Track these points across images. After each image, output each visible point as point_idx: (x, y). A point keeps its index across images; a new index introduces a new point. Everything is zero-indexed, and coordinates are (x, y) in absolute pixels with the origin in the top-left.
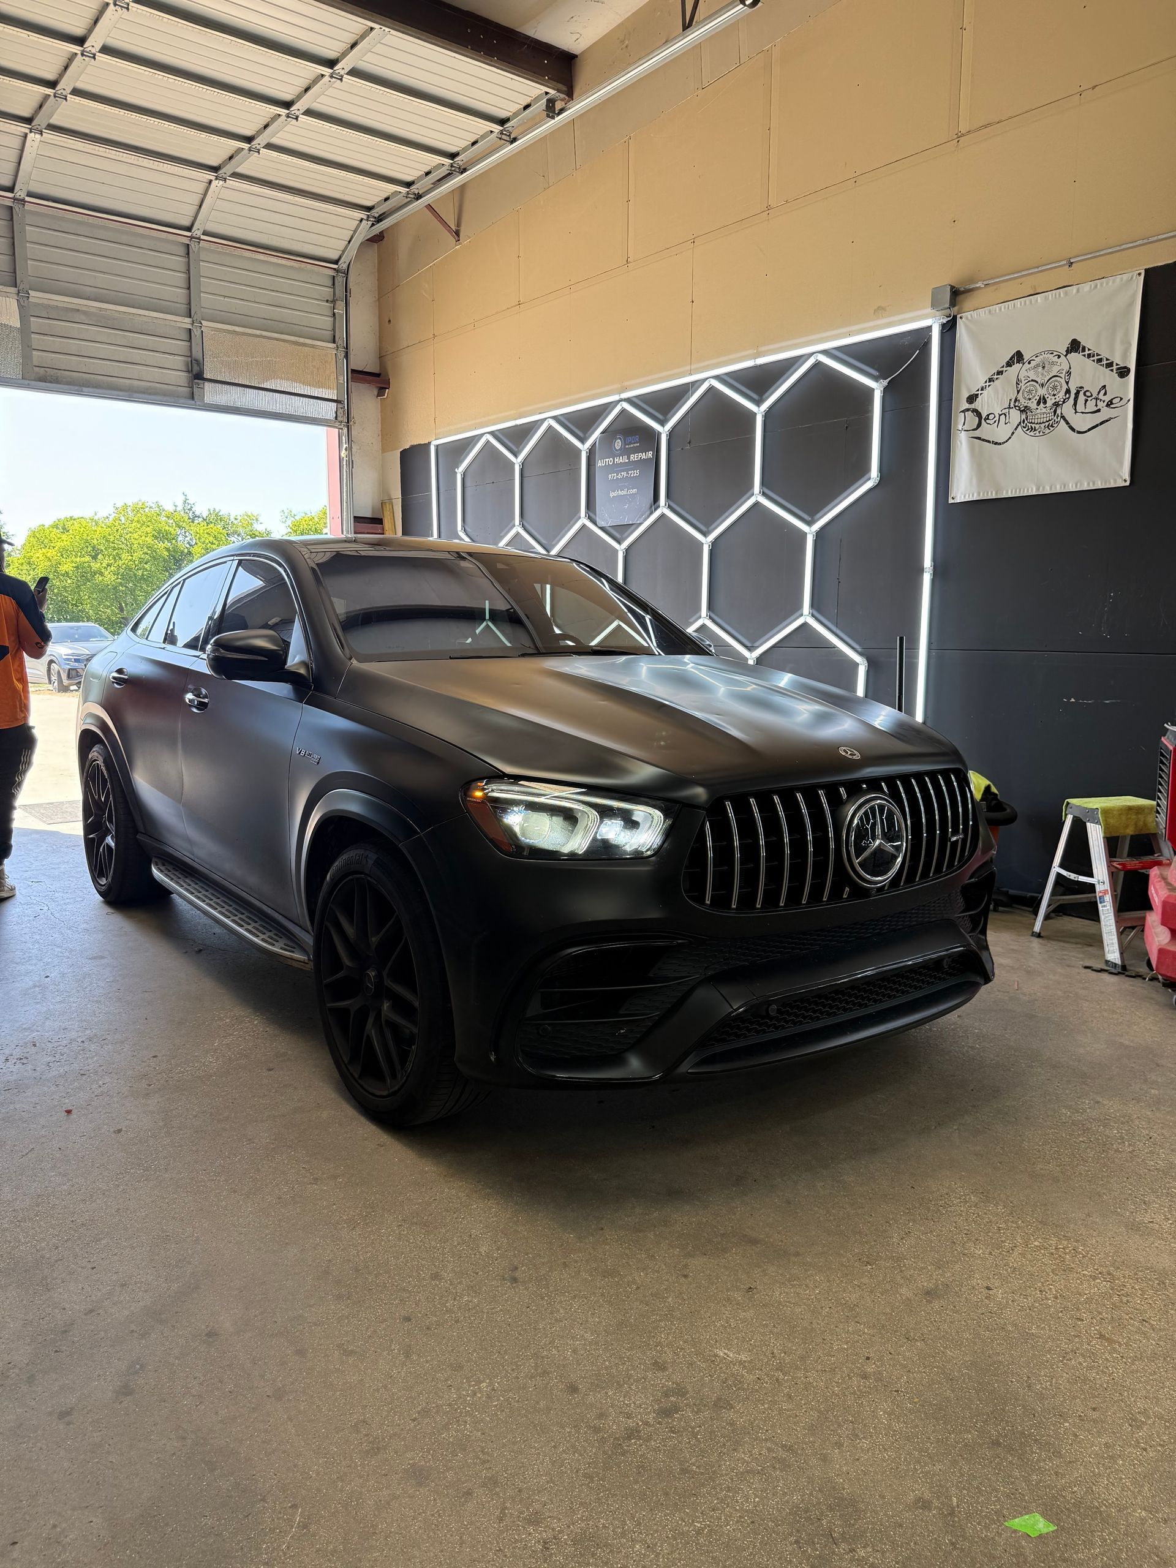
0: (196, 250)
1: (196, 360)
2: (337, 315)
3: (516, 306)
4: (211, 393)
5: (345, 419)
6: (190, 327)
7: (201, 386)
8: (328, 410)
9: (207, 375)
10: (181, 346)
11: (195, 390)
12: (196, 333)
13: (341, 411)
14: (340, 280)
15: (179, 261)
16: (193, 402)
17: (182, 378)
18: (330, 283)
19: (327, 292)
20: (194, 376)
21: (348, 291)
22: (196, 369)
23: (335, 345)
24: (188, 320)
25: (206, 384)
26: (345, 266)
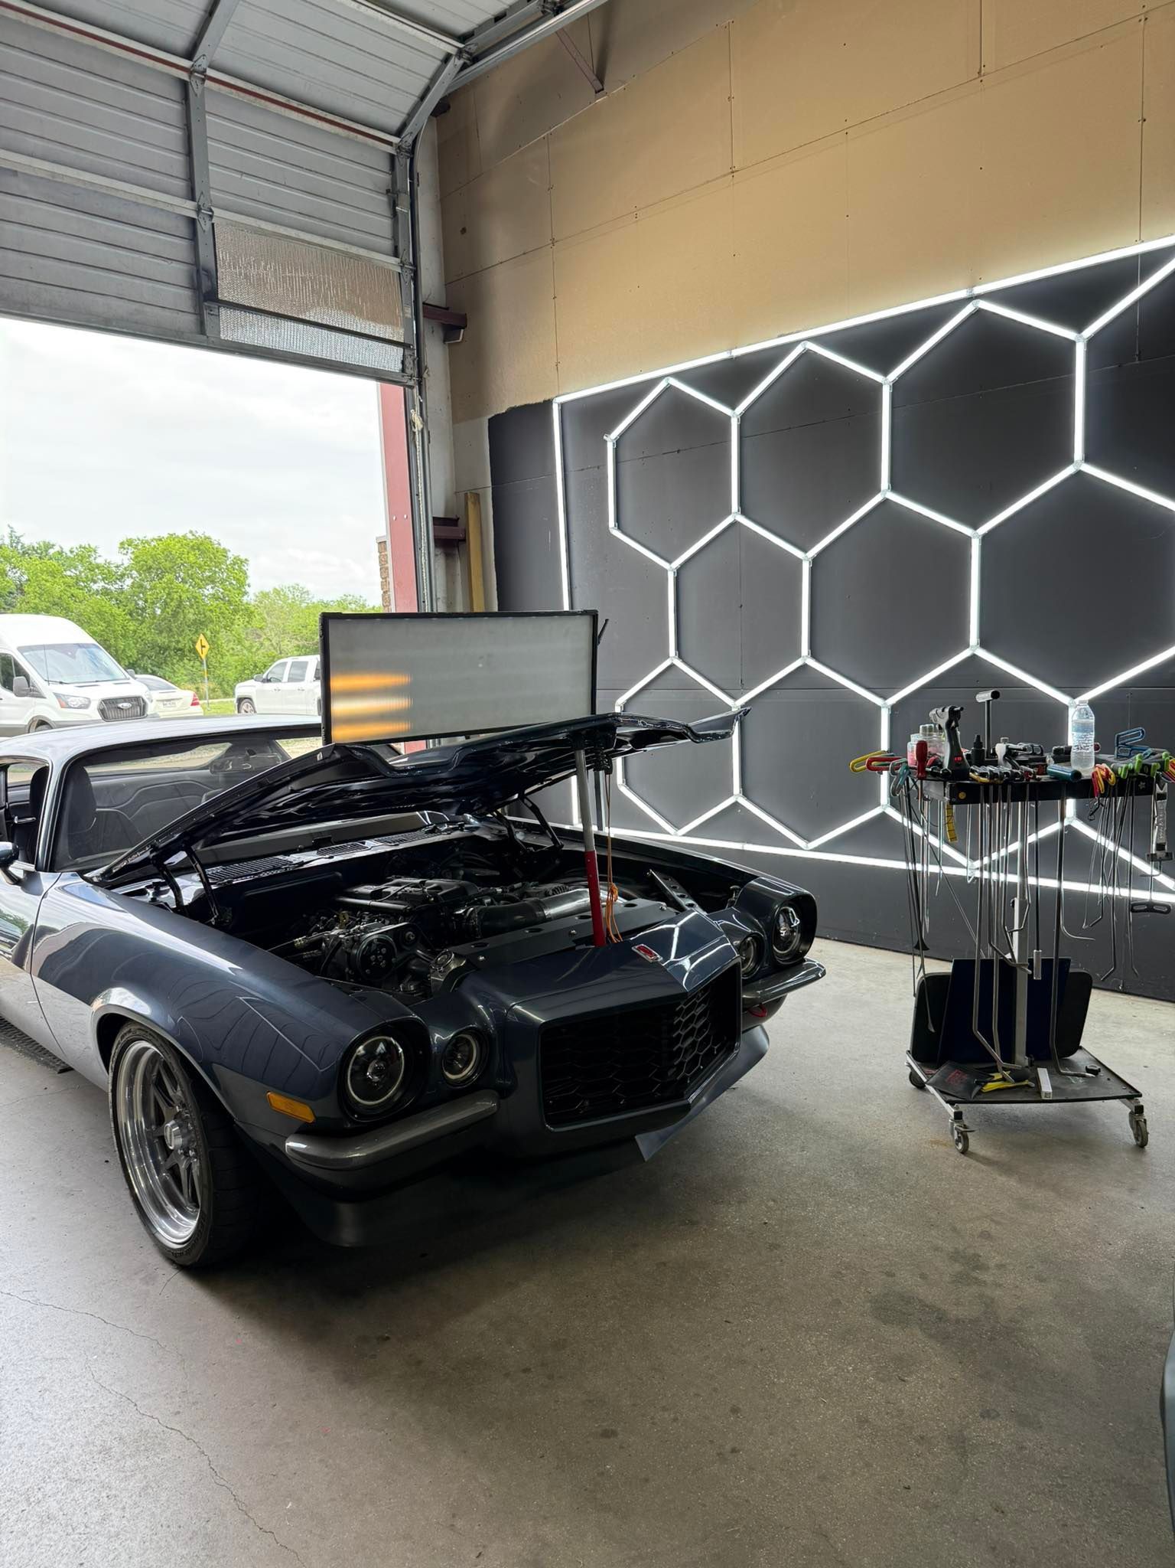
0: (198, 92)
1: (207, 271)
2: (400, 215)
3: (729, 174)
4: (231, 326)
5: (415, 374)
6: (193, 215)
7: (215, 312)
8: (391, 359)
9: (224, 294)
10: (180, 248)
11: (206, 317)
12: (204, 226)
13: (409, 361)
14: (403, 162)
15: (172, 109)
16: (204, 338)
17: (183, 298)
18: (386, 168)
19: (384, 178)
20: (204, 296)
21: (416, 176)
22: (206, 285)
23: (398, 260)
24: (191, 204)
25: (223, 311)
26: (410, 140)
